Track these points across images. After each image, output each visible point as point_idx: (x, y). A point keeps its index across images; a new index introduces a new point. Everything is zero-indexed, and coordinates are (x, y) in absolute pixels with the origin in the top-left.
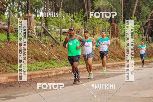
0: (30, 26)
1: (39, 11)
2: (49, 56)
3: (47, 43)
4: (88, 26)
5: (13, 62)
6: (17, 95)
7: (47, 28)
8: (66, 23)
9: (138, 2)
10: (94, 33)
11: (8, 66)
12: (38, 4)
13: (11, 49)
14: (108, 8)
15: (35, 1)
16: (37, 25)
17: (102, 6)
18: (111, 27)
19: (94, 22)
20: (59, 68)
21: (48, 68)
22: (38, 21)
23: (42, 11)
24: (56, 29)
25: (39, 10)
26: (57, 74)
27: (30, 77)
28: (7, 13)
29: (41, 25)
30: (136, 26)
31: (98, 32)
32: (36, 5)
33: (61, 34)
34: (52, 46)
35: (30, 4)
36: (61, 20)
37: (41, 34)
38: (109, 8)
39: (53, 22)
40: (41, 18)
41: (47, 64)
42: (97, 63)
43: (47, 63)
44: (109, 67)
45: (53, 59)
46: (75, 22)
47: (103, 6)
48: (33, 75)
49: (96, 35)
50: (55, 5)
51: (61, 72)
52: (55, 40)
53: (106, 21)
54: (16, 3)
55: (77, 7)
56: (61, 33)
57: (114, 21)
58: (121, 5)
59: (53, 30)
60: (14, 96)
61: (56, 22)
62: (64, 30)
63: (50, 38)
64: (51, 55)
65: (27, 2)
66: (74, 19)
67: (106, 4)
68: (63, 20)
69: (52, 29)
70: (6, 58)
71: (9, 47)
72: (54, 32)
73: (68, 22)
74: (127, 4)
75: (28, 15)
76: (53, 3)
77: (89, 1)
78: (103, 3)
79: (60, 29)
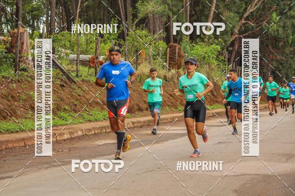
0: (22, 51)
1: (37, 22)
2: (58, 104)
3: (53, 80)
4: (126, 49)
7: (53, 53)
8: (87, 44)
9: (216, 4)
10: (137, 60)
12: (36, 11)
14: (162, 16)
15: (30, 5)
17: (151, 13)
18: (168, 49)
20: (76, 126)
21: (55, 126)
23: (44, 22)
24: (69, 56)
25: (38, 20)
26: (73, 136)
27: (23, 142)
30: (214, 48)
31: (145, 60)
32: (32, 11)
33: (78, 65)
34: (62, 86)
35: (21, 12)
36: (77, 38)
38: (164, 15)
39: (63, 42)
41: (53, 119)
42: (145, 116)
44: (165, 123)
45: (65, 109)
46: (104, 42)
47: (153, 12)
48: (28, 138)
49: (141, 65)
50: (66, 12)
51: (80, 133)
52: (68, 76)
53: (160, 39)
55: (107, 14)
56: (78, 61)
57: (174, 38)
58: (186, 11)
59: (63, 57)
61: (68, 43)
62: (83, 57)
63: (58, 71)
64: (61, 102)
65: (15, 7)
67: (158, 9)
68: (82, 38)
69: (62, 56)
72: (66, 60)
73: (91, 42)
74: (197, 9)
75: (18, 31)
76: (63, 8)
77: (128, 4)
78: (153, 7)
79: (76, 55)
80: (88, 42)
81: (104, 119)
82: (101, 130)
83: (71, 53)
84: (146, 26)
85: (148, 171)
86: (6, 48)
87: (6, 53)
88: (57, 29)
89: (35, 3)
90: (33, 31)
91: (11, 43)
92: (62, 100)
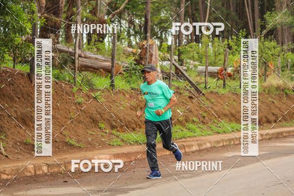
0: (151, 62)
1: (165, 34)
2: (186, 116)
3: (182, 91)
5: (122, 127)
6: (131, 187)
7: (181, 65)
8: (215, 55)
10: (265, 72)
11: (113, 134)
12: (164, 23)
13: (118, 105)
14: (290, 28)
15: (158, 17)
16: (164, 59)
17: (279, 24)
19: (266, 54)
20: (204, 138)
21: (184, 138)
22: (164, 54)
24: (197, 67)
25: (166, 32)
26: (201, 148)
28: (108, 39)
29: (170, 61)
31: (274, 71)
32: (160, 23)
33: (207, 76)
34: (191, 98)
35: (150, 24)
36: (206, 50)
37: (170, 77)
39: (192, 54)
40: (169, 48)
41: (182, 131)
43: (182, 128)
45: (193, 121)
46: (232, 53)
47: (281, 23)
49: (270, 77)
51: (208, 145)
52: (197, 88)
53: (289, 50)
54: (124, 21)
55: (235, 26)
56: (207, 73)
59: (191, 69)
60: (124, 189)
61: (197, 55)
62: (211, 69)
63: (187, 82)
64: (190, 114)
65: (143, 19)
66: (230, 48)
67: (287, 20)
68: (210, 49)
69: (190, 67)
70: (109, 120)
71: (114, 101)
72: (194, 72)
73: (219, 54)
75: (147, 43)
76: (191, 20)
77: (256, 16)
78: (282, 18)
79: (205, 67)
80: (216, 54)
81: (233, 131)
82: (230, 142)
83: (199, 65)
84: (274, 37)
85: (277, 184)
86: (135, 60)
87: (135, 64)
88: (185, 40)
89: (163, 15)
90: (161, 43)
91: (140, 55)
92: (190, 111)
